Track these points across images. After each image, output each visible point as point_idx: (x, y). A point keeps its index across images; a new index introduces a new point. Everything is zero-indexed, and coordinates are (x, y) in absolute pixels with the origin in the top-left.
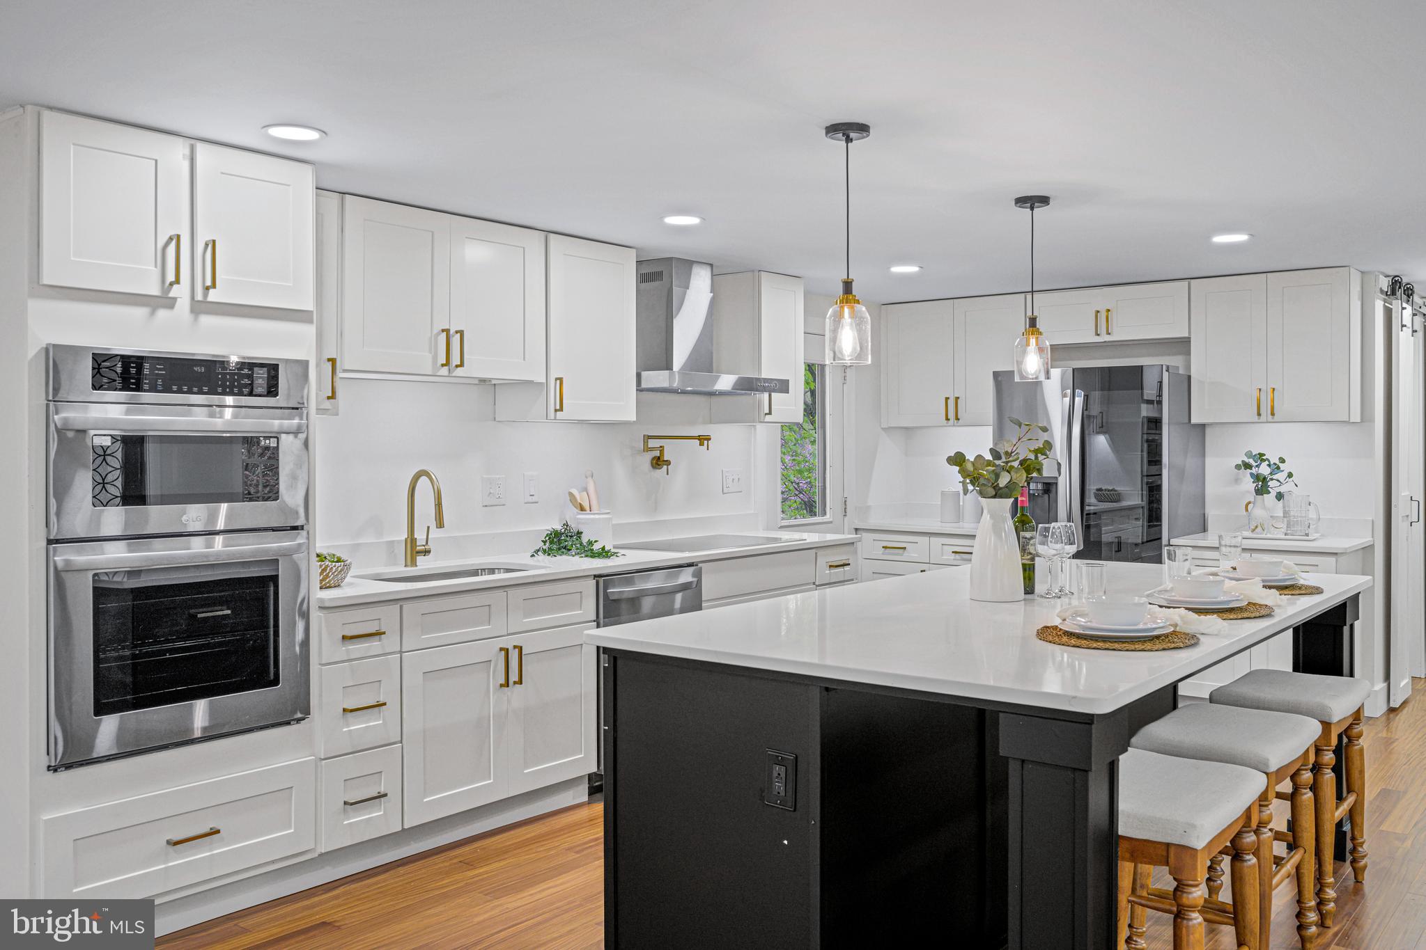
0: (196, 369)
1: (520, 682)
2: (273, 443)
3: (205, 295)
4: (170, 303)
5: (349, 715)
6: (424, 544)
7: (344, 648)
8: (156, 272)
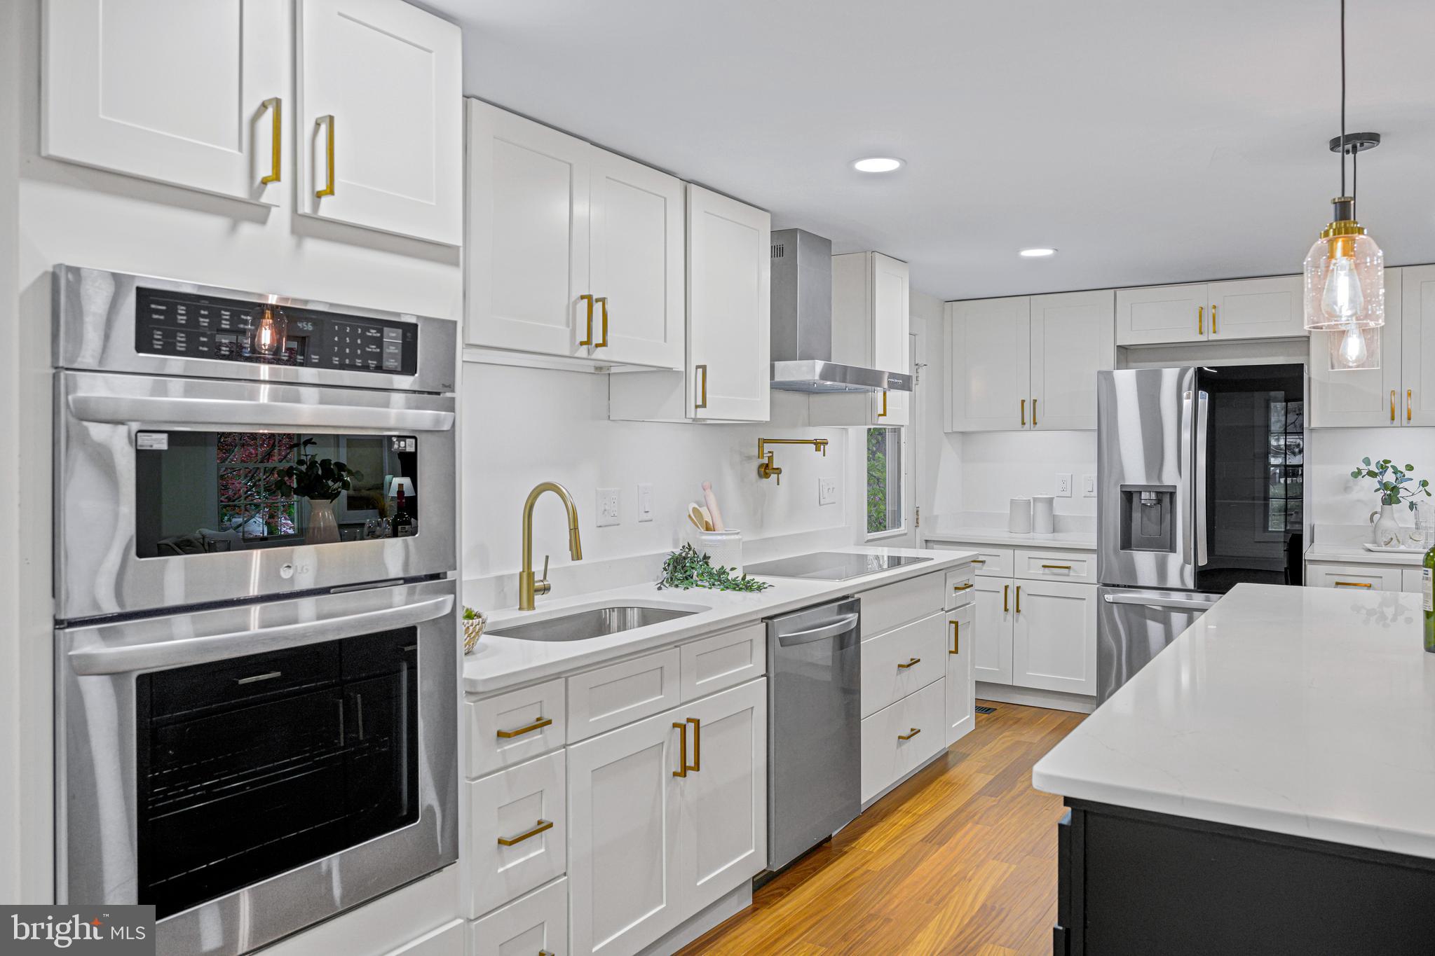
0: (300, 325)
1: (697, 767)
2: (409, 446)
3: (316, 206)
4: (261, 214)
5: (505, 848)
6: (542, 579)
7: (499, 750)
8: (242, 158)
